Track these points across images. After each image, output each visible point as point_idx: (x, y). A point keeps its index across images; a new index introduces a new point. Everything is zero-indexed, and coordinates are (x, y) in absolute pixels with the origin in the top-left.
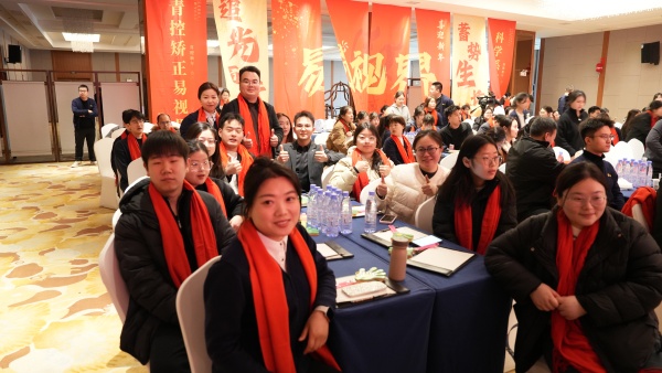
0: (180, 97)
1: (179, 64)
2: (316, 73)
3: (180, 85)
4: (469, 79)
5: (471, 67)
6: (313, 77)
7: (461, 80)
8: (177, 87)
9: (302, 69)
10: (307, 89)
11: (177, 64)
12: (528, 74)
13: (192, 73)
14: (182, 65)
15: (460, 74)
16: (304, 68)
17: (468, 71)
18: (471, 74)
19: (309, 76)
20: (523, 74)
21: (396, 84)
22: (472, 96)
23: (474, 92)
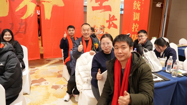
4: (105, 4)
7: (97, 5)
22: (108, 19)
23: (110, 15)
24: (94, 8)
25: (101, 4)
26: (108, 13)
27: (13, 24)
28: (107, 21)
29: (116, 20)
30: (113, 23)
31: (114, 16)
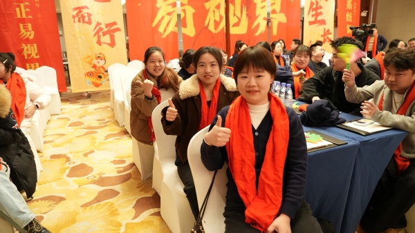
0: (27, 41)
1: (22, 5)
2: (169, 14)
3: (25, 28)
4: (320, 18)
5: (321, 7)
6: (167, 18)
7: (313, 19)
8: (23, 31)
9: (155, 11)
10: (161, 29)
11: (19, 6)
12: (368, 14)
13: (39, 15)
14: (26, 7)
15: (311, 13)
16: (159, 9)
17: (319, 11)
18: (321, 13)
19: (163, 18)
20: (364, 14)
21: (256, 24)
22: (323, 33)
23: (325, 29)
24: (311, 23)
25: (316, 19)
26: (322, 27)
27: (249, 40)
28: (322, 36)
29: (331, 33)
30: (328, 38)
31: (328, 30)
